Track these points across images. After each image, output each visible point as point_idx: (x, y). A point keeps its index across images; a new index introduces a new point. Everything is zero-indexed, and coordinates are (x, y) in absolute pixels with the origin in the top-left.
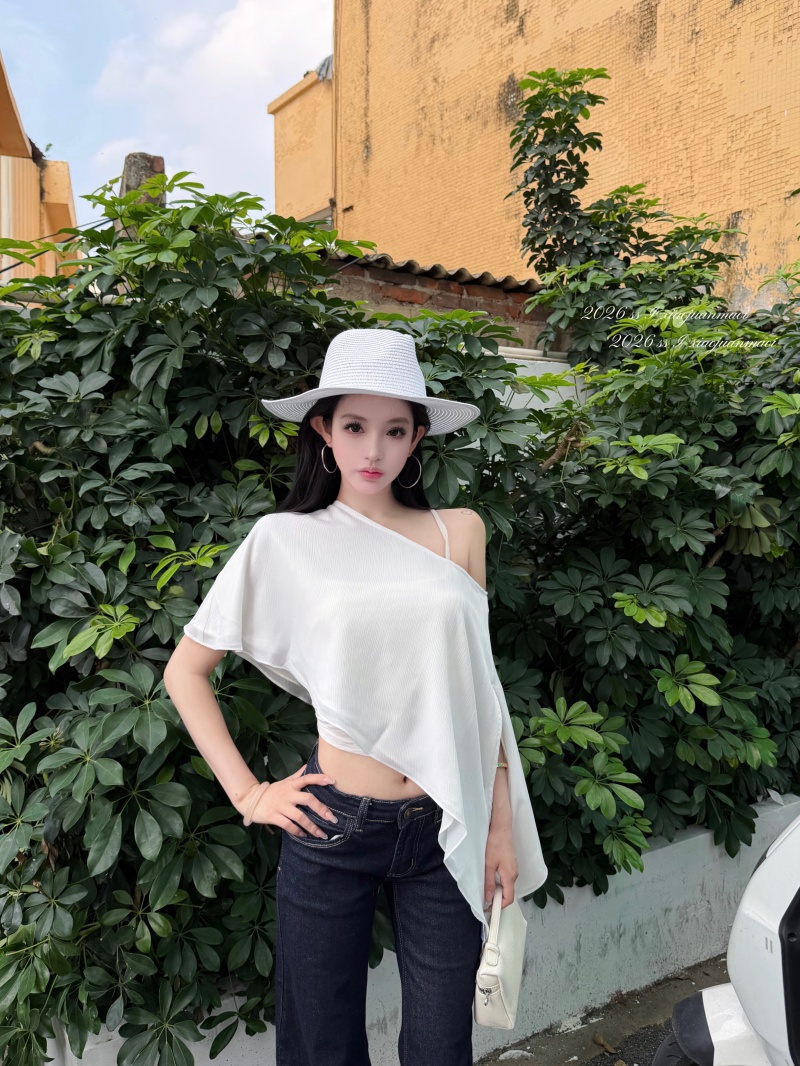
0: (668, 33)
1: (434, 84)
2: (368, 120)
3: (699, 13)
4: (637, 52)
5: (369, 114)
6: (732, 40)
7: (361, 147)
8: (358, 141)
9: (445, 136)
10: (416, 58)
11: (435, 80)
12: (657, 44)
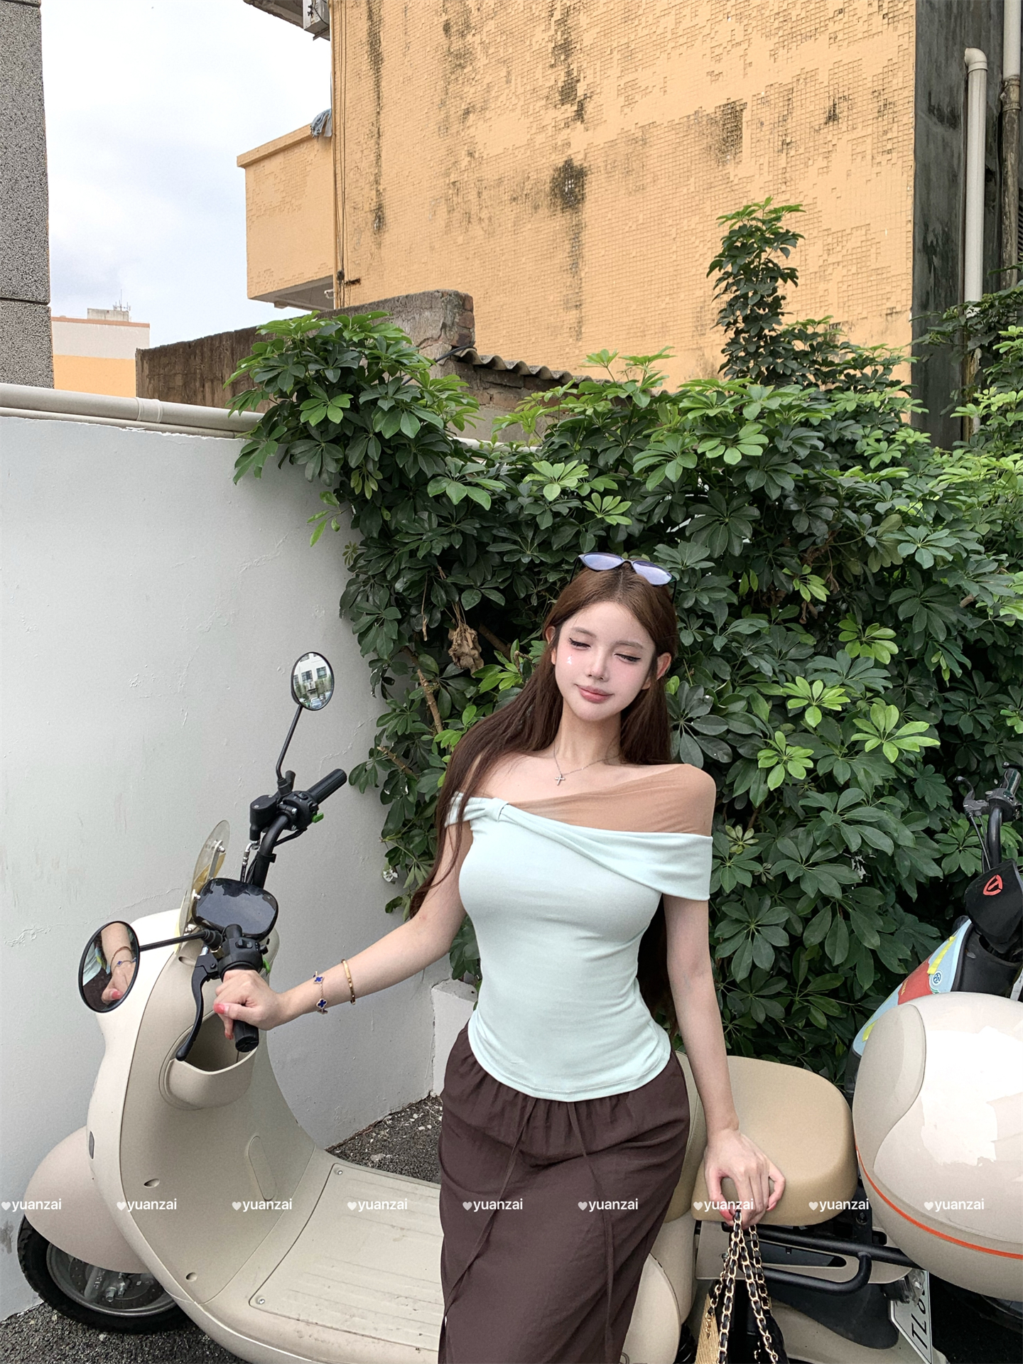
0: (754, 140)
1: (469, 159)
2: (381, 188)
3: (790, 124)
4: (720, 155)
5: (382, 181)
6: (828, 154)
7: (371, 217)
8: (367, 208)
9: (484, 214)
10: (444, 127)
11: (471, 154)
12: (744, 149)
